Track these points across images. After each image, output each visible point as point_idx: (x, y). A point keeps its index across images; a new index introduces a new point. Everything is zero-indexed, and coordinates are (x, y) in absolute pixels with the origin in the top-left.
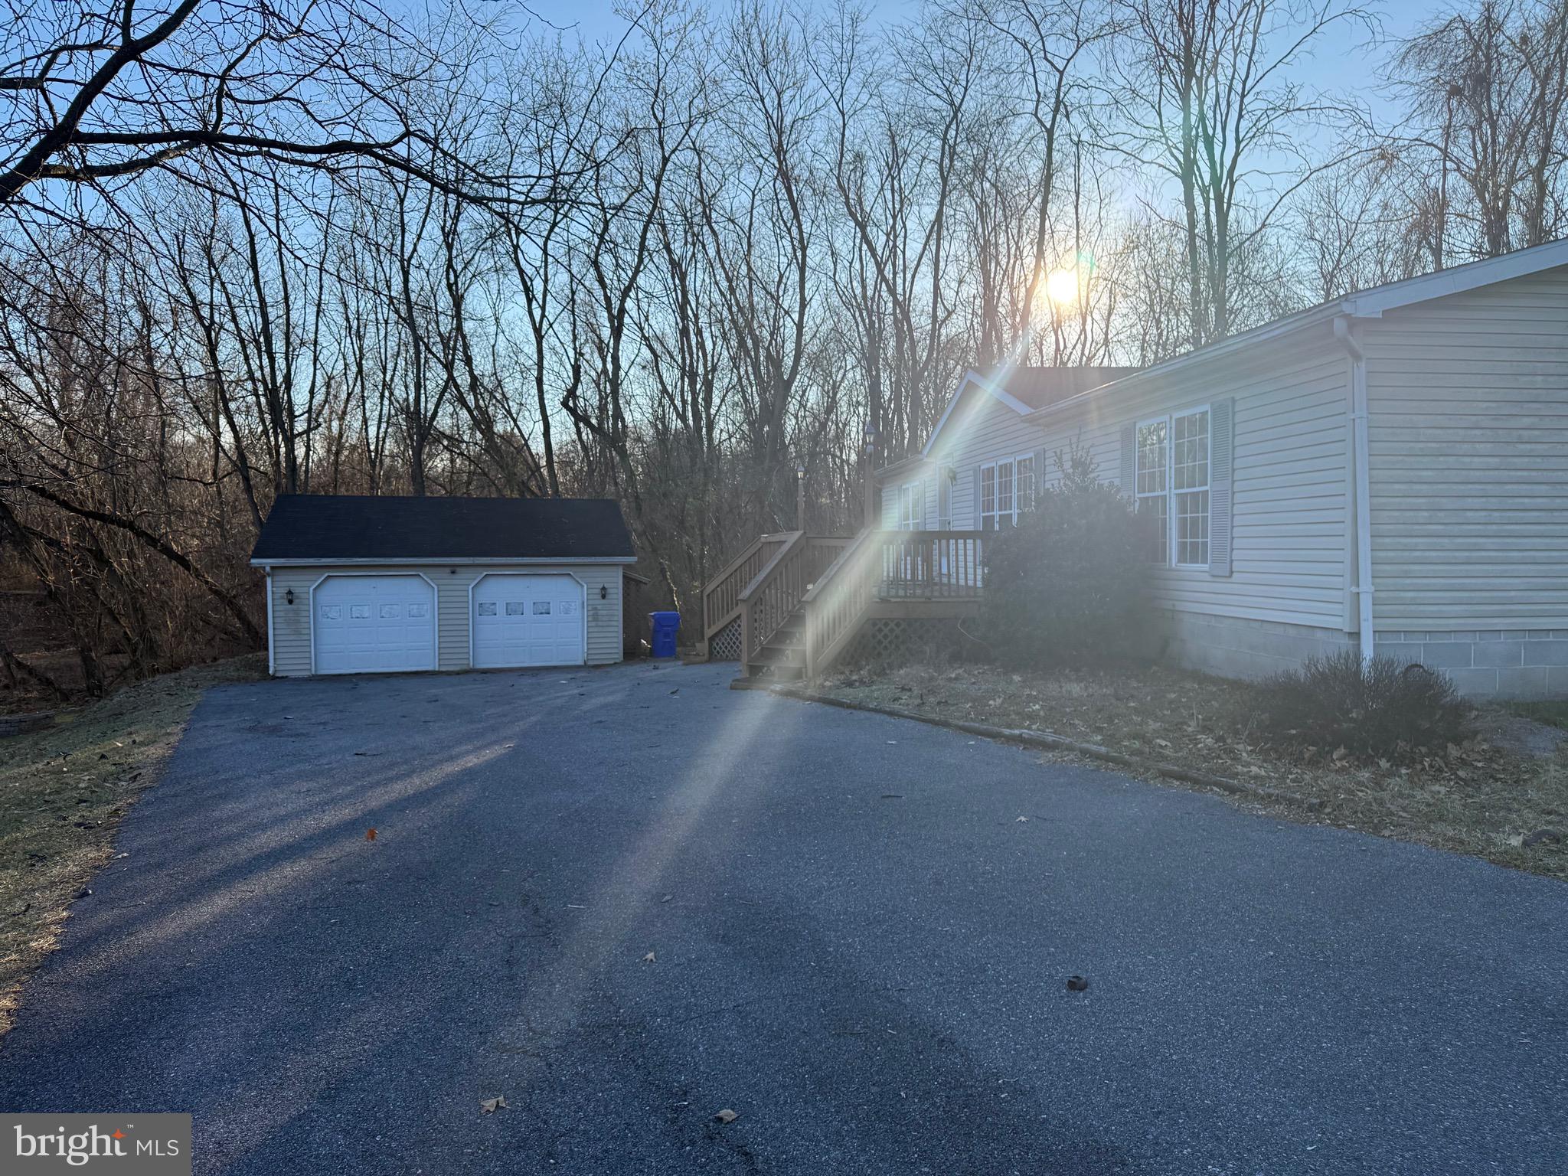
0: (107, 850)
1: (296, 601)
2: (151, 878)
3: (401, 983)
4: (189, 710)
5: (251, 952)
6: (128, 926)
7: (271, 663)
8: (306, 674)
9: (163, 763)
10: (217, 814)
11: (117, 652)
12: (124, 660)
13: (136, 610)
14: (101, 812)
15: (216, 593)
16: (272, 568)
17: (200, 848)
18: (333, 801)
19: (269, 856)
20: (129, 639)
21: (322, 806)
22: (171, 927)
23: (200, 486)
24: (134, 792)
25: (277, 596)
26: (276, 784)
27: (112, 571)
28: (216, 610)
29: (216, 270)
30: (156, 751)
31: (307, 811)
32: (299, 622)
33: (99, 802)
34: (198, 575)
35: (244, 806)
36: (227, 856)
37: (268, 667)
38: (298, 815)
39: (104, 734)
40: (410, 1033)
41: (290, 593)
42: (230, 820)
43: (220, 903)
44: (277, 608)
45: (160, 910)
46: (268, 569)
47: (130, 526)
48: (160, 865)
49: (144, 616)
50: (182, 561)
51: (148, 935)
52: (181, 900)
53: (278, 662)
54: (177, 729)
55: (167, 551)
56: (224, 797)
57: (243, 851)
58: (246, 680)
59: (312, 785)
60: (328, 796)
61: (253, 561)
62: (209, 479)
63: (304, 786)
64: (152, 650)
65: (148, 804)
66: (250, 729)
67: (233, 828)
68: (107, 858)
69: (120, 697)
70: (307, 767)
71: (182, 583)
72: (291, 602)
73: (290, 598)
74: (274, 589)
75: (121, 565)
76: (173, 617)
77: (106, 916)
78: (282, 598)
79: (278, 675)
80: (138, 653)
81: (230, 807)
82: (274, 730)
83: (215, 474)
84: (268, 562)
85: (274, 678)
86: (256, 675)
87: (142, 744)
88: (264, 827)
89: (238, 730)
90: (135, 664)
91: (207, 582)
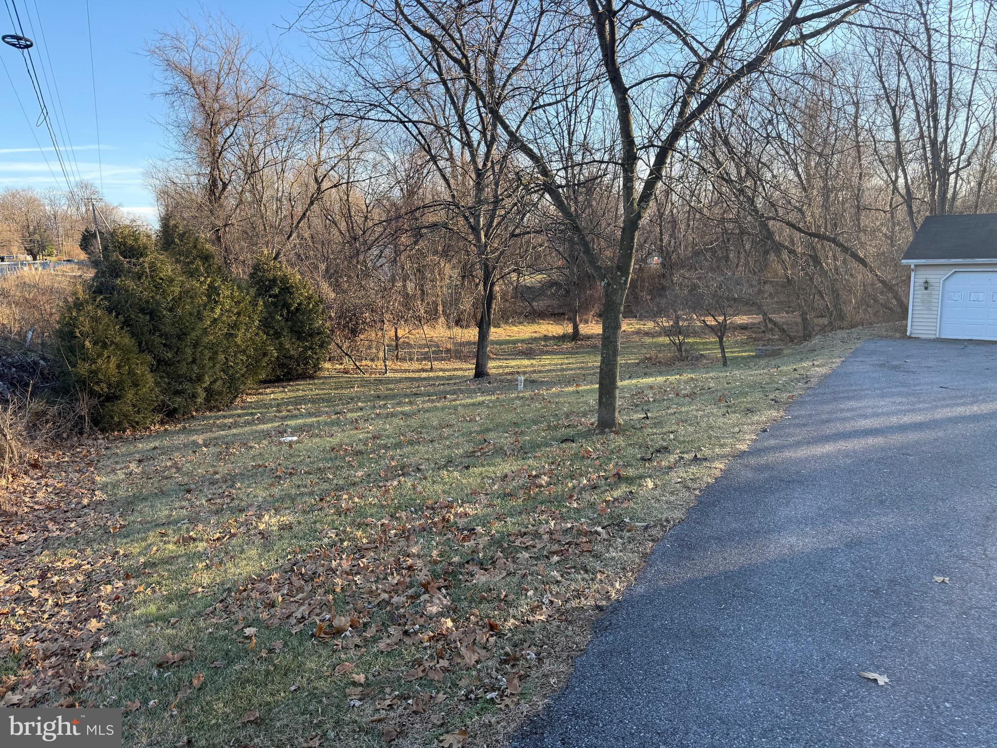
0: (782, 413)
1: (930, 288)
2: (798, 430)
3: (912, 509)
4: (850, 351)
5: (835, 474)
6: (781, 448)
7: (909, 328)
8: (932, 337)
9: (826, 376)
10: (842, 406)
11: (822, 316)
12: (825, 321)
13: (833, 292)
14: (785, 395)
15: (883, 282)
16: (916, 266)
17: (828, 421)
18: (913, 410)
19: (862, 432)
20: (828, 309)
21: (905, 412)
22: (802, 453)
23: (882, 213)
24: (803, 389)
25: (917, 284)
26: (882, 396)
27: (822, 267)
28: (882, 293)
29: (904, 64)
30: (823, 371)
31: (893, 413)
32: (930, 302)
33: (786, 391)
34: (871, 270)
35: (859, 405)
36: (839, 427)
37: (906, 330)
38: (888, 414)
39: (802, 359)
40: (907, 534)
41: (926, 282)
42: (848, 410)
43: (828, 448)
44: (916, 292)
45: (798, 444)
46: (913, 267)
47: (834, 241)
48: (804, 425)
49: (838, 295)
50: (862, 262)
51: (788, 454)
52: (809, 443)
53: (914, 328)
54: (838, 360)
55: (855, 256)
56: (849, 398)
57: (849, 426)
58: (891, 337)
59: (904, 400)
60: (912, 407)
61: (904, 261)
62: (888, 208)
63: (899, 400)
64: (842, 317)
65: (809, 395)
66: (880, 366)
67: (849, 414)
68: (781, 417)
69: (816, 341)
70: (906, 390)
71: (861, 275)
72: (926, 288)
73: (927, 286)
74: (917, 280)
75: (828, 264)
76: (856, 296)
77: (772, 442)
78: (920, 286)
79: (913, 336)
80: (833, 317)
81: (852, 404)
82: (895, 368)
83: (891, 205)
84: (912, 262)
85: (910, 337)
86: (898, 335)
87: (818, 366)
88: (865, 417)
89: (873, 365)
90: (831, 323)
91: (877, 275)
